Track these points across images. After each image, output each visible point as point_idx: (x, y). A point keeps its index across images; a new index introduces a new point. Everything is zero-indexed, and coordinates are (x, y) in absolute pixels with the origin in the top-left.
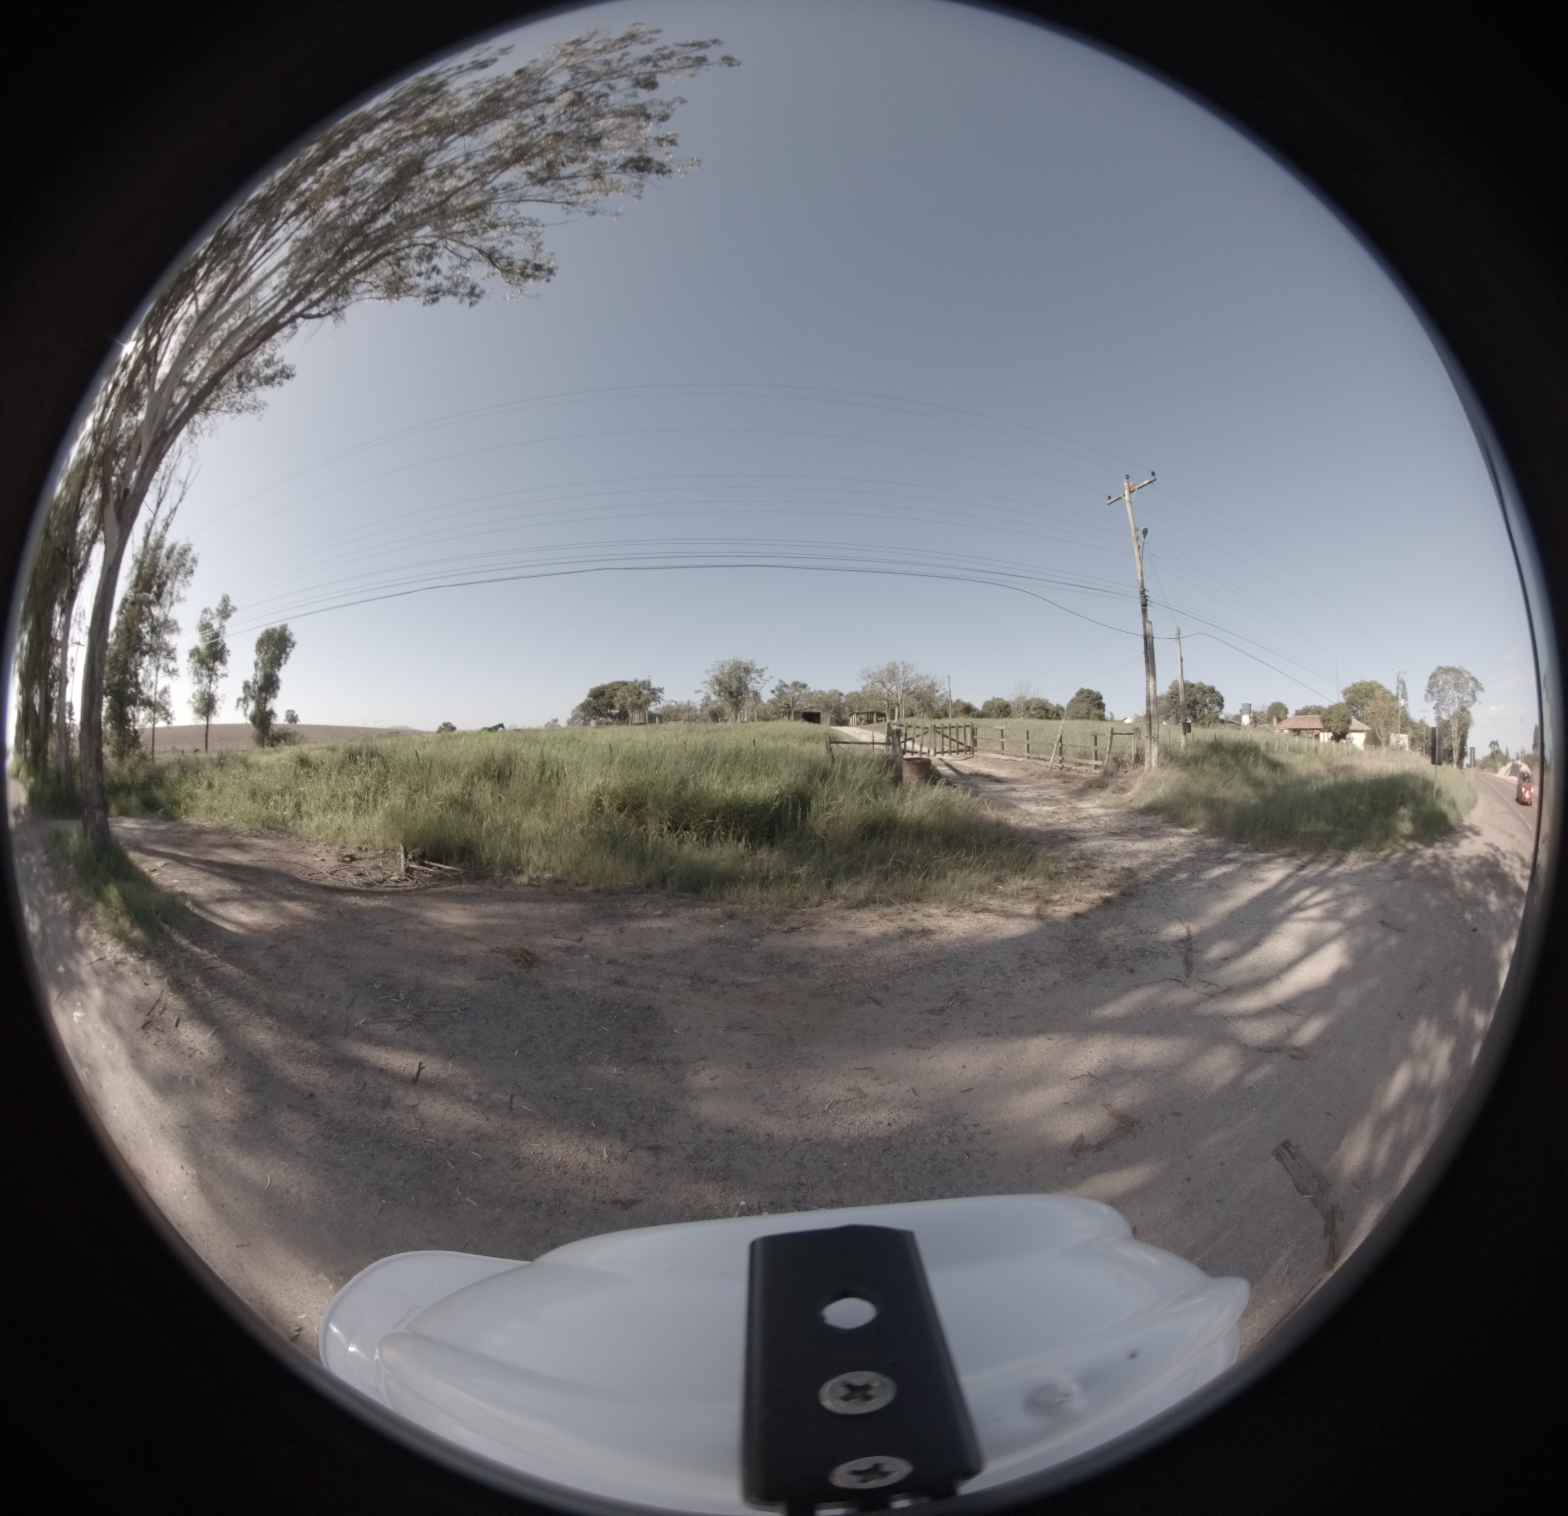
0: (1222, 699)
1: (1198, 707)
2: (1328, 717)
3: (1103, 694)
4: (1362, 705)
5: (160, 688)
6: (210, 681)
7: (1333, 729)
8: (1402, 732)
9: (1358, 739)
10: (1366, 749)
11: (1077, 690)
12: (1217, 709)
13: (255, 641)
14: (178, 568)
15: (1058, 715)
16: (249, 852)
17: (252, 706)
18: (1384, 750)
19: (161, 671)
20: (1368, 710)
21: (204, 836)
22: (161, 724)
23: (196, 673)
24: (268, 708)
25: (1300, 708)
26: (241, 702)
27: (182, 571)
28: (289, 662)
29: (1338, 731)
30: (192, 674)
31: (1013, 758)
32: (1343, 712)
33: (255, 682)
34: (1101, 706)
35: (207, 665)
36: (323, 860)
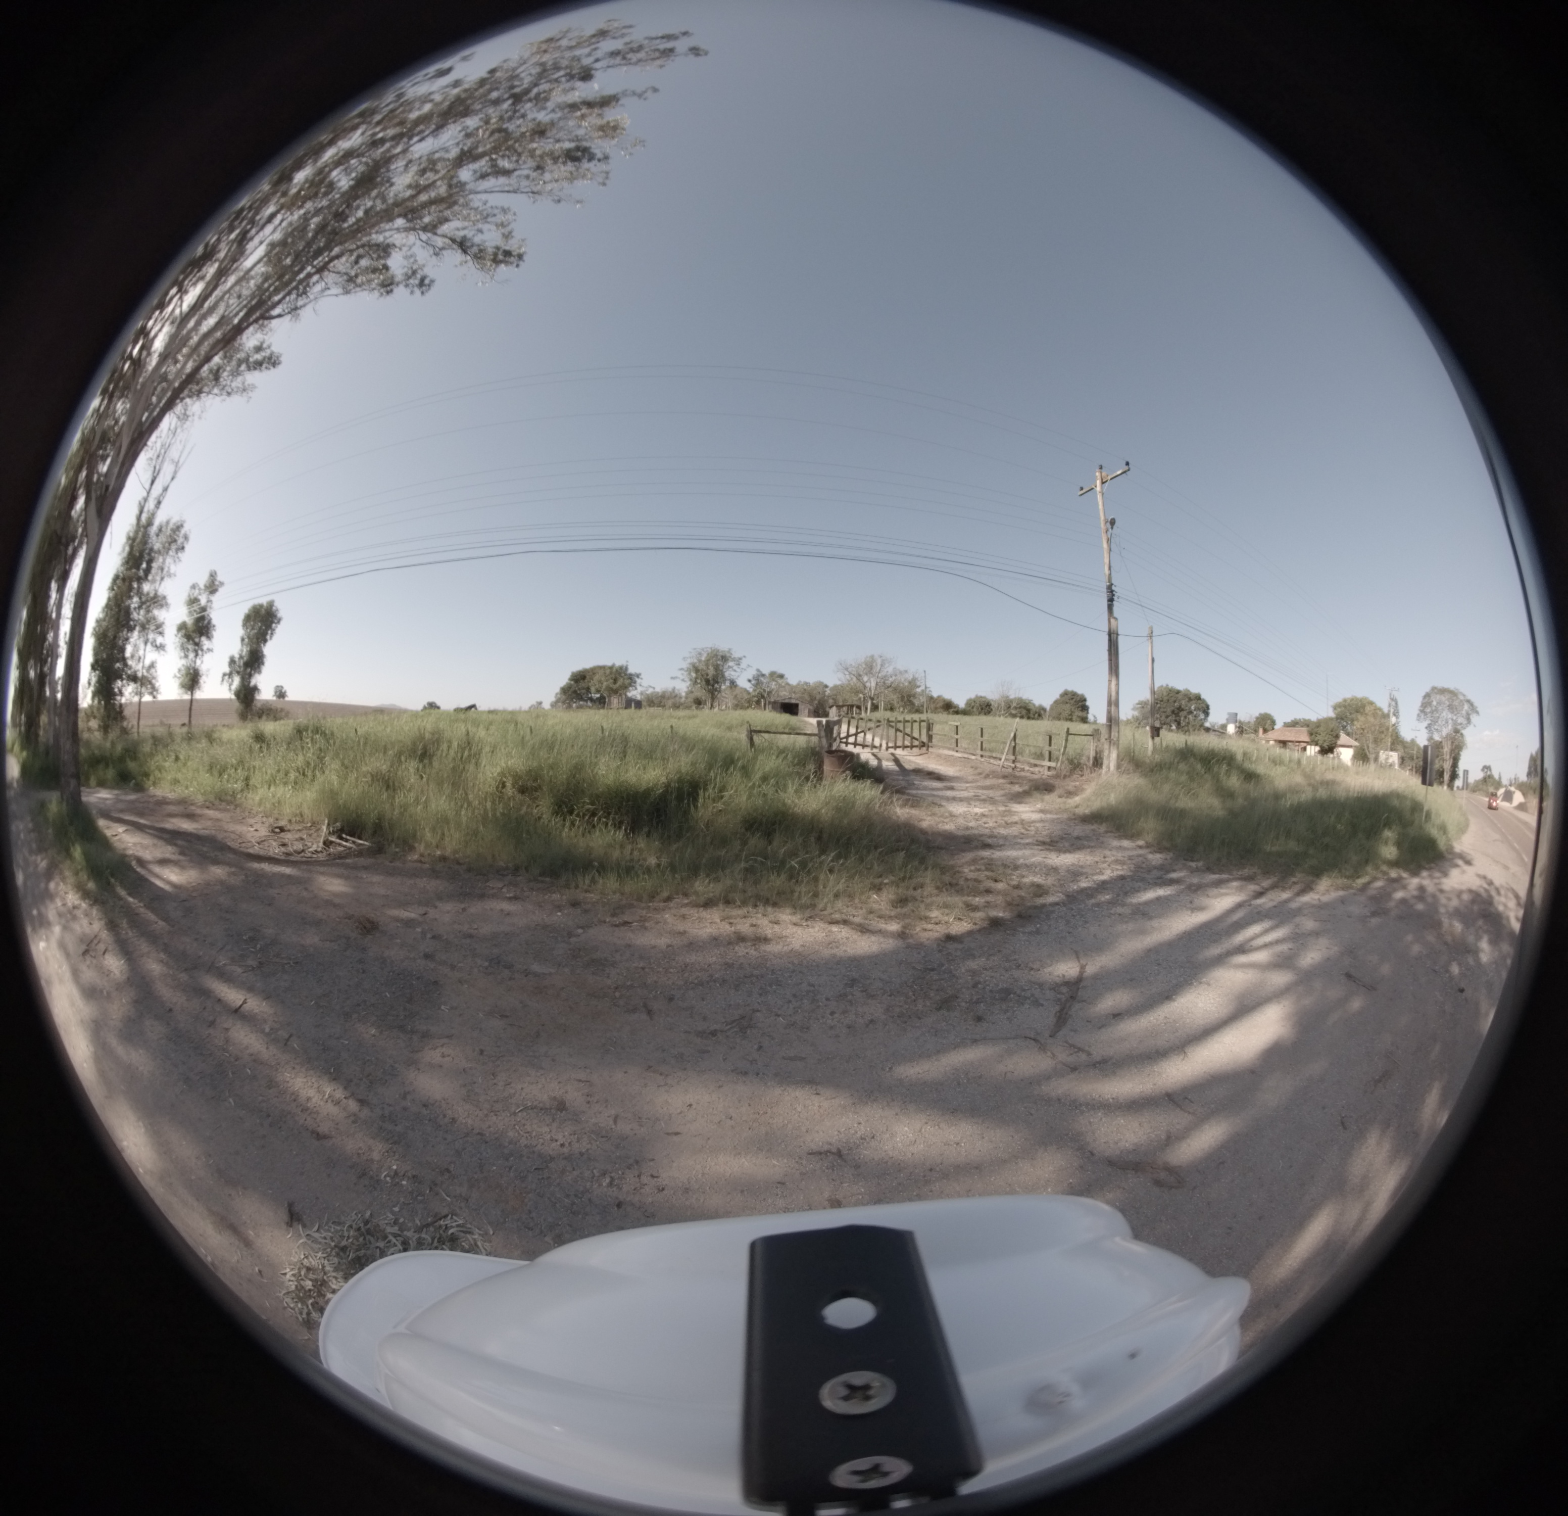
0: (1208, 707)
1: (1183, 714)
2: (1316, 730)
3: (1087, 696)
4: (1352, 721)
5: (147, 662)
6: (197, 655)
7: (1320, 742)
8: (1392, 750)
9: (1346, 755)
10: (1353, 764)
11: (1061, 691)
12: (1202, 716)
13: (242, 617)
14: (170, 544)
15: (1040, 715)
16: (197, 821)
17: (237, 680)
18: (1372, 766)
19: (149, 646)
20: (1357, 725)
21: (165, 807)
22: (147, 698)
23: (183, 648)
24: (253, 683)
25: (1289, 720)
26: (226, 677)
27: (174, 547)
28: (275, 637)
29: (1325, 745)
30: (178, 649)
31: (966, 756)
32: (1332, 726)
33: (241, 657)
34: (1085, 708)
35: (193, 640)
36: (256, 830)
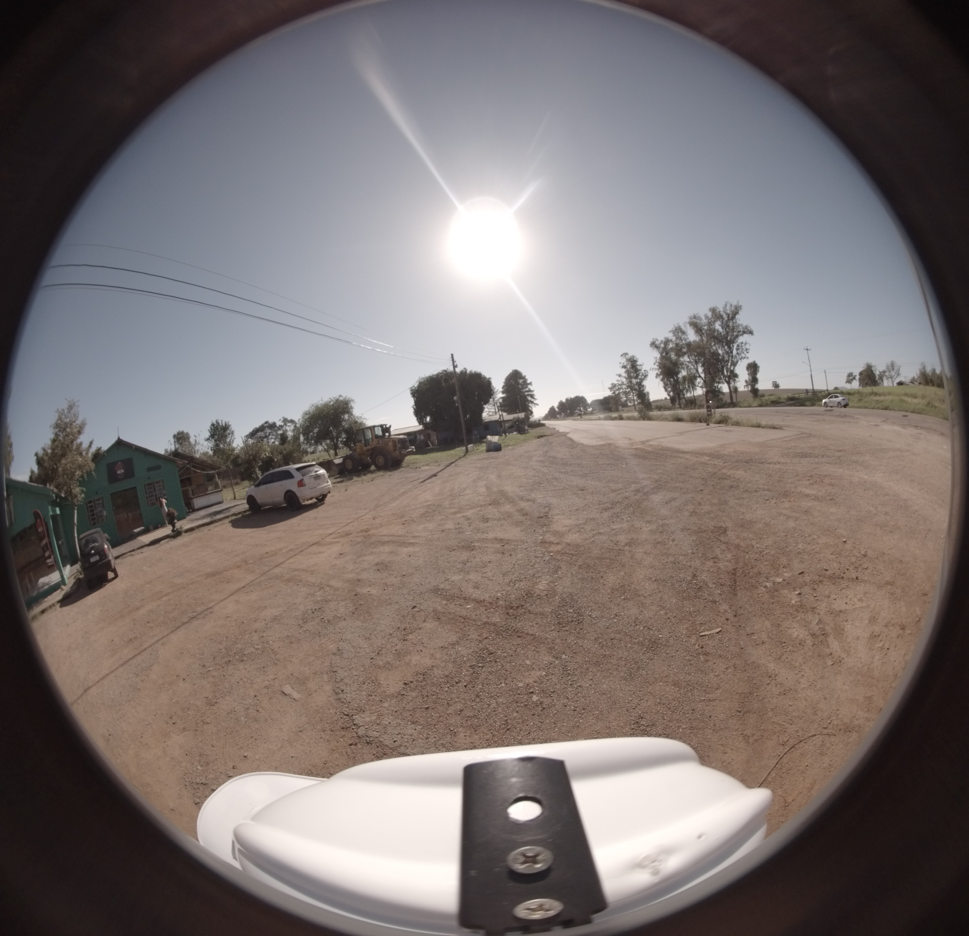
13: (745, 368)
17: (750, 387)
24: (756, 387)
28: (760, 372)
33: (749, 380)
